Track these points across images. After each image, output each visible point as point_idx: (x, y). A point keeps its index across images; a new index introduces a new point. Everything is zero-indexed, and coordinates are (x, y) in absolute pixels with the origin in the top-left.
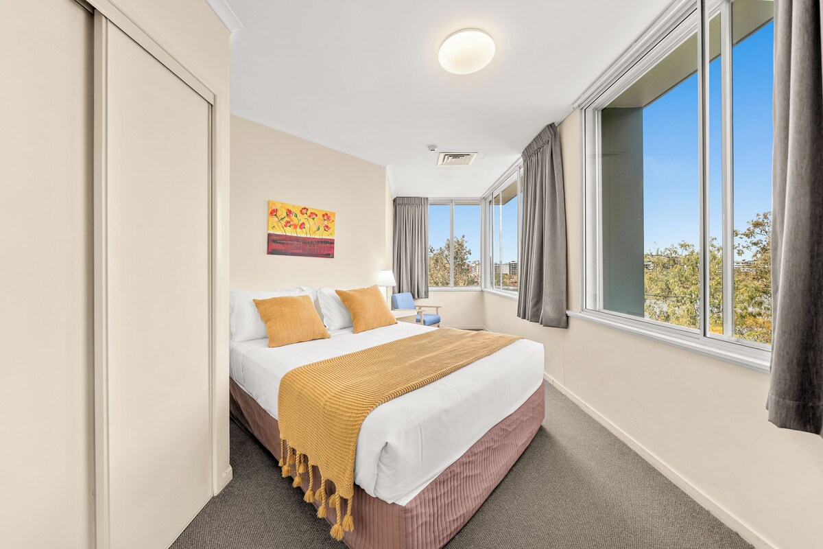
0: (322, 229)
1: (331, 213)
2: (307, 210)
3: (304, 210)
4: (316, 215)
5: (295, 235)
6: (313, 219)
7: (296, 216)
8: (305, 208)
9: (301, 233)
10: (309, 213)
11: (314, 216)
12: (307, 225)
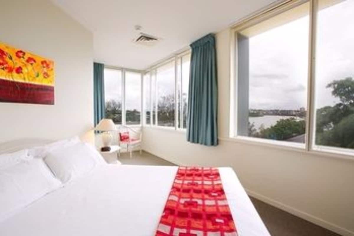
0: (41, 76)
1: (50, 62)
2: (24, 54)
3: (19, 54)
4: (35, 61)
5: (11, 80)
6: (32, 64)
7: (11, 58)
8: (21, 52)
9: (17, 78)
10: (26, 57)
11: (32, 62)
12: (25, 70)
